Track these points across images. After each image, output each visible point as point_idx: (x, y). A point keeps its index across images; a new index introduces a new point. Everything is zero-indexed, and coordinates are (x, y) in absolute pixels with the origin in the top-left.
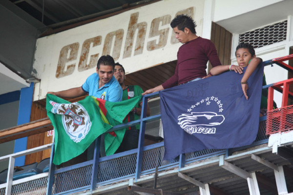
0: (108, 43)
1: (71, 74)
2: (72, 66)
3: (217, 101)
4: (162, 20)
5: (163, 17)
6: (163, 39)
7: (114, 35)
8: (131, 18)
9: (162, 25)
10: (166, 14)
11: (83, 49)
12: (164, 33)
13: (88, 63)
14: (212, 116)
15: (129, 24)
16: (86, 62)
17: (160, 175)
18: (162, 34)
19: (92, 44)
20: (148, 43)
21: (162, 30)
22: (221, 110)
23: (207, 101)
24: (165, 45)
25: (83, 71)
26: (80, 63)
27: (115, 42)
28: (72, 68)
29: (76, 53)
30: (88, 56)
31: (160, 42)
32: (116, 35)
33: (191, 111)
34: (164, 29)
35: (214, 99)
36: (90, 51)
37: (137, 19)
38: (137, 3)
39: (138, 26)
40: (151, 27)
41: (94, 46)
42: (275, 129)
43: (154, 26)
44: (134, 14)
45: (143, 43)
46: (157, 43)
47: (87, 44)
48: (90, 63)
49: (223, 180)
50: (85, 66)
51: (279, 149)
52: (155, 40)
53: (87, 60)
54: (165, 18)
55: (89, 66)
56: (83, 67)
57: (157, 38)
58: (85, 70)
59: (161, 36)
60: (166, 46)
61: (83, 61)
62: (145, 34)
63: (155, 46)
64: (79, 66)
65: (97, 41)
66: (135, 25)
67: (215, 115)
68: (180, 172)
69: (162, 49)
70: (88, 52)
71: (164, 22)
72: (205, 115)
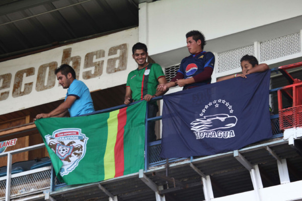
0: (42, 73)
1: (5, 99)
2: (5, 93)
3: (225, 103)
4: (96, 54)
5: (97, 52)
6: (99, 70)
7: (47, 66)
8: (64, 52)
9: (96, 58)
10: (100, 49)
11: (15, 79)
12: (99, 65)
13: (22, 90)
14: (225, 118)
15: (63, 58)
16: (20, 89)
17: (171, 165)
18: (97, 66)
19: (25, 75)
20: (83, 73)
21: (96, 62)
22: (231, 111)
23: (215, 104)
24: (100, 75)
25: (17, 97)
26: (14, 91)
27: (50, 72)
28: (6, 94)
29: (9, 82)
30: (21, 84)
31: (95, 72)
32: (50, 67)
33: (203, 115)
34: (99, 62)
35: (222, 101)
36: (23, 80)
37: (70, 54)
38: (65, 42)
39: (72, 59)
40: (85, 60)
41: (27, 76)
42: (289, 125)
43: (88, 59)
44: (66, 49)
45: (79, 74)
46: (93, 72)
47: (19, 75)
48: (24, 90)
49: (225, 172)
50: (19, 92)
51: (296, 141)
52: (91, 71)
53: (21, 88)
54: (98, 53)
55: (23, 92)
56: (18, 94)
57: (92, 69)
58: (20, 96)
59: (96, 67)
60: (102, 75)
61: (17, 88)
62: (80, 65)
63: (91, 75)
64: (13, 93)
65: (30, 72)
66: (69, 58)
67: (227, 116)
68: (192, 163)
69: (98, 78)
70: (22, 81)
71: (98, 56)
72: (217, 118)
